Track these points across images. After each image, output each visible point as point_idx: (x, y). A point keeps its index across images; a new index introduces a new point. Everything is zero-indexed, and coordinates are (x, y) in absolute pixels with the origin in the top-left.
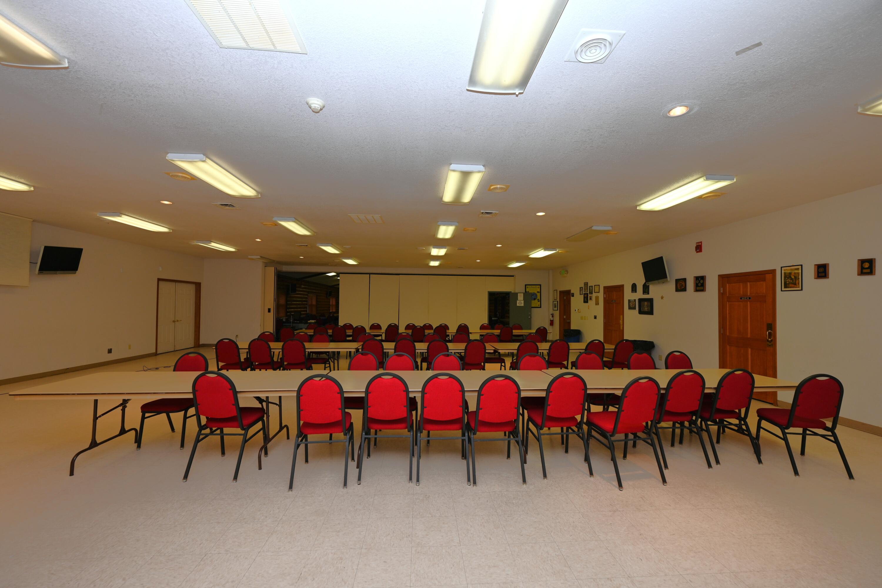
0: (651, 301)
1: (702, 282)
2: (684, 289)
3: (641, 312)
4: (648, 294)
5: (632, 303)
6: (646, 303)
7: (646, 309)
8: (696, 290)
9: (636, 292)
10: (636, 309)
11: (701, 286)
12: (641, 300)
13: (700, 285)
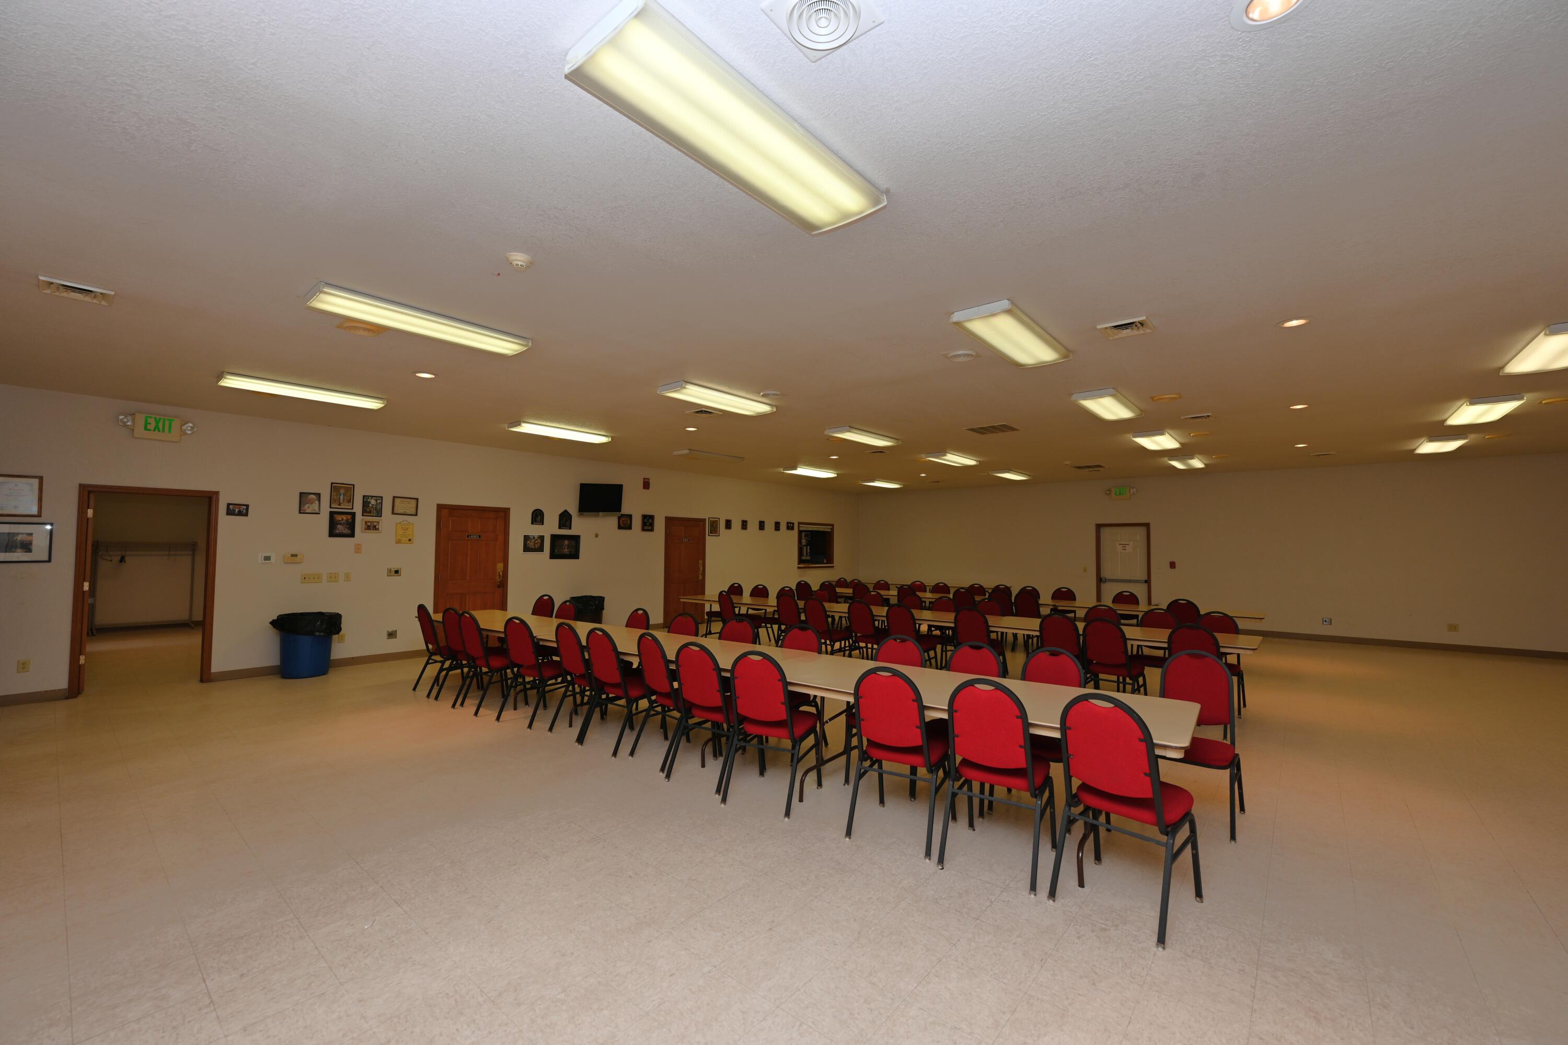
0: (576, 539)
1: (650, 521)
2: (629, 527)
3: (553, 556)
4: (570, 528)
5: (533, 540)
6: (566, 542)
7: (566, 550)
8: (643, 530)
9: (543, 524)
10: (543, 551)
11: (649, 526)
12: (554, 538)
13: (648, 524)
